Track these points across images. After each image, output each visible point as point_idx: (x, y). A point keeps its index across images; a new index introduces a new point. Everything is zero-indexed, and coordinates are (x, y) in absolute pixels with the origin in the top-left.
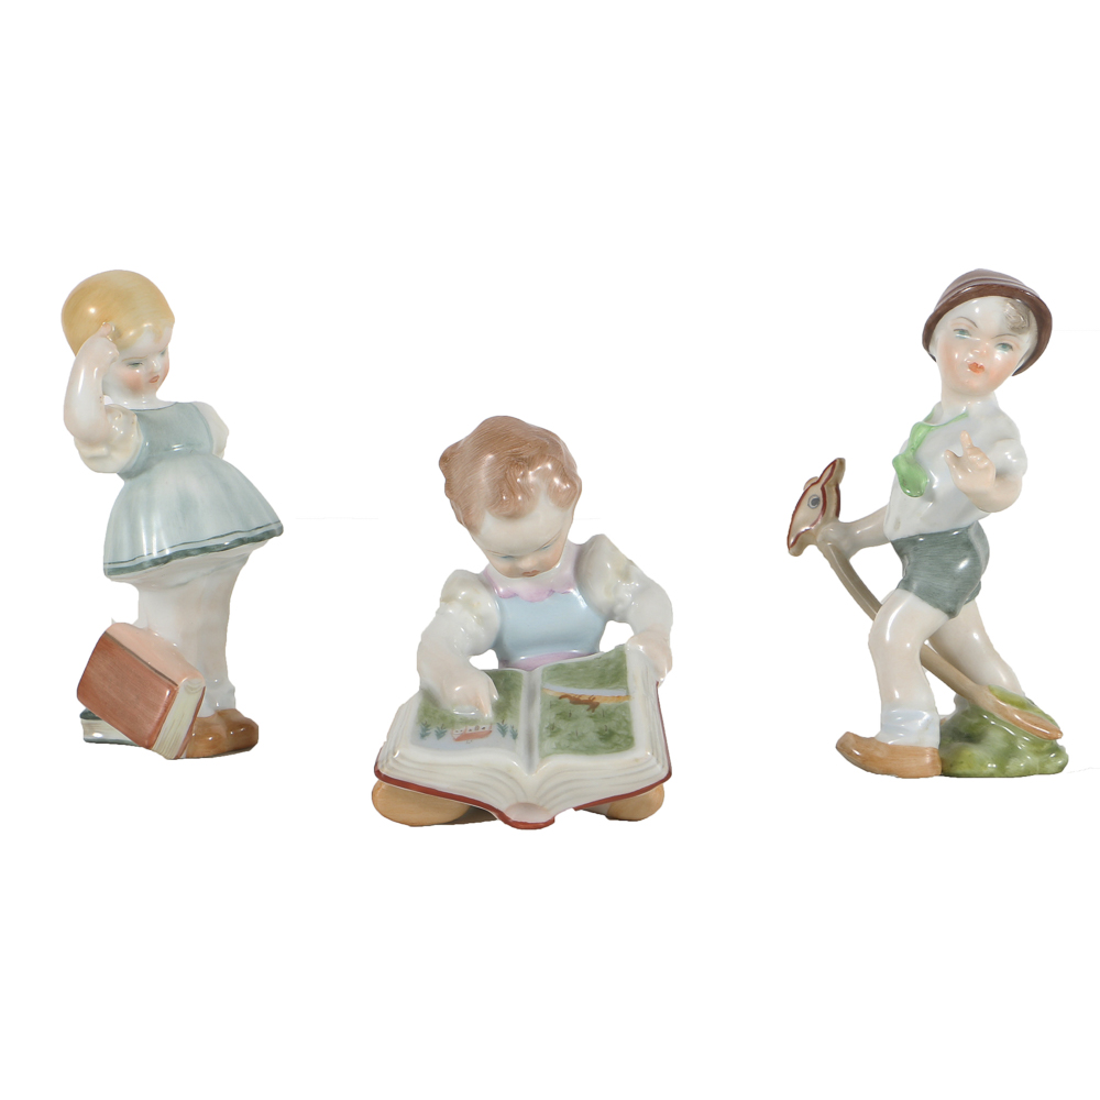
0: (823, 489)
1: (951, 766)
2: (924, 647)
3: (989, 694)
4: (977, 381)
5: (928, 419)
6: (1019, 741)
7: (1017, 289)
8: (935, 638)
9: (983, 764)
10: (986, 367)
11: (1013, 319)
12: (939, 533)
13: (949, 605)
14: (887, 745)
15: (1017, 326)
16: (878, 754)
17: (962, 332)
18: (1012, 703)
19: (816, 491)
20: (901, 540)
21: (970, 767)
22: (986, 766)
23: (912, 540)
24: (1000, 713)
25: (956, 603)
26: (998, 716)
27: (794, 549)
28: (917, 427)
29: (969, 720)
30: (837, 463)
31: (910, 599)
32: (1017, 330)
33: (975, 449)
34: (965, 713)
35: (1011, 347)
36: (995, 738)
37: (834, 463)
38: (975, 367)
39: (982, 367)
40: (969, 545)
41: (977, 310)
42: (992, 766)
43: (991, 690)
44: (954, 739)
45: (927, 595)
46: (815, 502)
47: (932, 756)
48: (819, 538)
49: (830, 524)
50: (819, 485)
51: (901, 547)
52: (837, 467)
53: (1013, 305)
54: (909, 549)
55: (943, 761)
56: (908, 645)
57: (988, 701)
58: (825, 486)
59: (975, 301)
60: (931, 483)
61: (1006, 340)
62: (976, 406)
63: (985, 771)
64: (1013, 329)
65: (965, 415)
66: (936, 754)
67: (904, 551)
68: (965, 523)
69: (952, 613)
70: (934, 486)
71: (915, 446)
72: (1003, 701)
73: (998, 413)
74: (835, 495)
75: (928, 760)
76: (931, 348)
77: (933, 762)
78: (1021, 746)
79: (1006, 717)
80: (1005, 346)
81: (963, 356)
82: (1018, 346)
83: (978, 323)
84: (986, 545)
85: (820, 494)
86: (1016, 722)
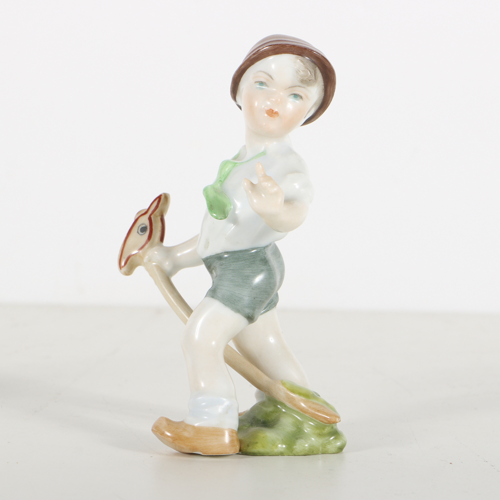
0: (150, 219)
1: (248, 446)
2: (227, 348)
3: (281, 387)
4: (273, 124)
5: (235, 158)
6: (305, 426)
7: (305, 49)
8: (238, 340)
9: (274, 444)
10: (280, 113)
11: (302, 73)
12: (241, 251)
13: (247, 311)
14: (194, 427)
15: (305, 78)
16: (186, 434)
17: (262, 83)
18: (300, 394)
19: (144, 221)
20: (211, 257)
21: (263, 447)
22: (277, 446)
23: (219, 257)
24: (290, 402)
25: (254, 309)
26: (288, 405)
27: (124, 269)
28: (225, 164)
29: (265, 409)
30: (162, 198)
31: (216, 307)
32: (306, 82)
33: (267, 178)
34: (262, 404)
35: (301, 97)
36: (287, 423)
37: (159, 197)
38: (271, 113)
39: (276, 113)
40: (265, 261)
41: (273, 66)
42: (281, 447)
43: (283, 384)
44: (252, 425)
45: (231, 302)
46: (143, 230)
47: (231, 436)
48: (145, 260)
49: (155, 248)
50: (147, 216)
51: (210, 263)
52: (161, 201)
53: (302, 61)
54: (217, 264)
55: (241, 442)
56: (214, 343)
57: (281, 393)
58: (152, 216)
59: (271, 58)
60: (234, 209)
61: (298, 91)
62: (272, 146)
63: (276, 450)
64: (302, 81)
65: (264, 153)
66: (234, 435)
67: (212, 267)
68: (263, 243)
69: (251, 319)
70: (237, 212)
71: (222, 179)
72: (293, 392)
73: (290, 152)
74: (160, 224)
75: (227, 439)
76: (237, 98)
77: (232, 441)
78: (307, 430)
79: (295, 405)
80: (296, 96)
81: (262, 104)
82: (307, 97)
83: (274, 76)
84: (281, 264)
85: (147, 223)
86: (302, 409)
